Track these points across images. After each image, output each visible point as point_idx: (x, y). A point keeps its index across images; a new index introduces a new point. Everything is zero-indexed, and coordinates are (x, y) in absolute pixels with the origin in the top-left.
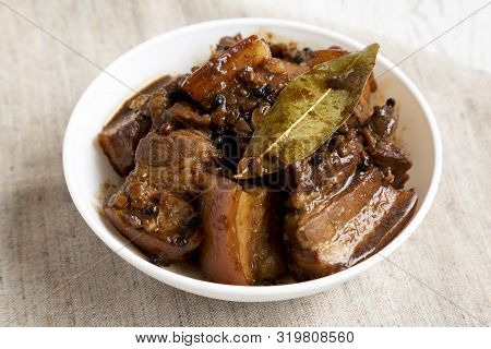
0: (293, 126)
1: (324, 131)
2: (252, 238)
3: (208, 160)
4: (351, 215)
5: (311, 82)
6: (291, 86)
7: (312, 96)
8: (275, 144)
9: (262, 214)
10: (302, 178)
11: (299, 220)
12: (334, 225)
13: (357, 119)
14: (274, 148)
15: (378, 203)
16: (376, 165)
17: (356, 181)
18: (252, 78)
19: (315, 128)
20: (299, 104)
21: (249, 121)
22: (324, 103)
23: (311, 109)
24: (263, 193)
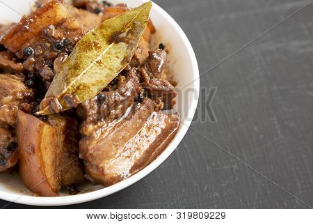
0: (84, 72)
1: (107, 76)
2: (56, 157)
3: (21, 97)
4: (130, 137)
5: (99, 36)
6: (84, 39)
7: (100, 48)
8: (69, 87)
9: (62, 139)
10: (90, 113)
11: (90, 144)
12: (117, 146)
13: (137, 60)
14: (68, 90)
15: (151, 126)
16: (150, 96)
17: (133, 111)
18: (53, 34)
19: (100, 74)
20: (90, 54)
21: (52, 67)
22: (109, 53)
23: (98, 59)
24: (63, 124)
